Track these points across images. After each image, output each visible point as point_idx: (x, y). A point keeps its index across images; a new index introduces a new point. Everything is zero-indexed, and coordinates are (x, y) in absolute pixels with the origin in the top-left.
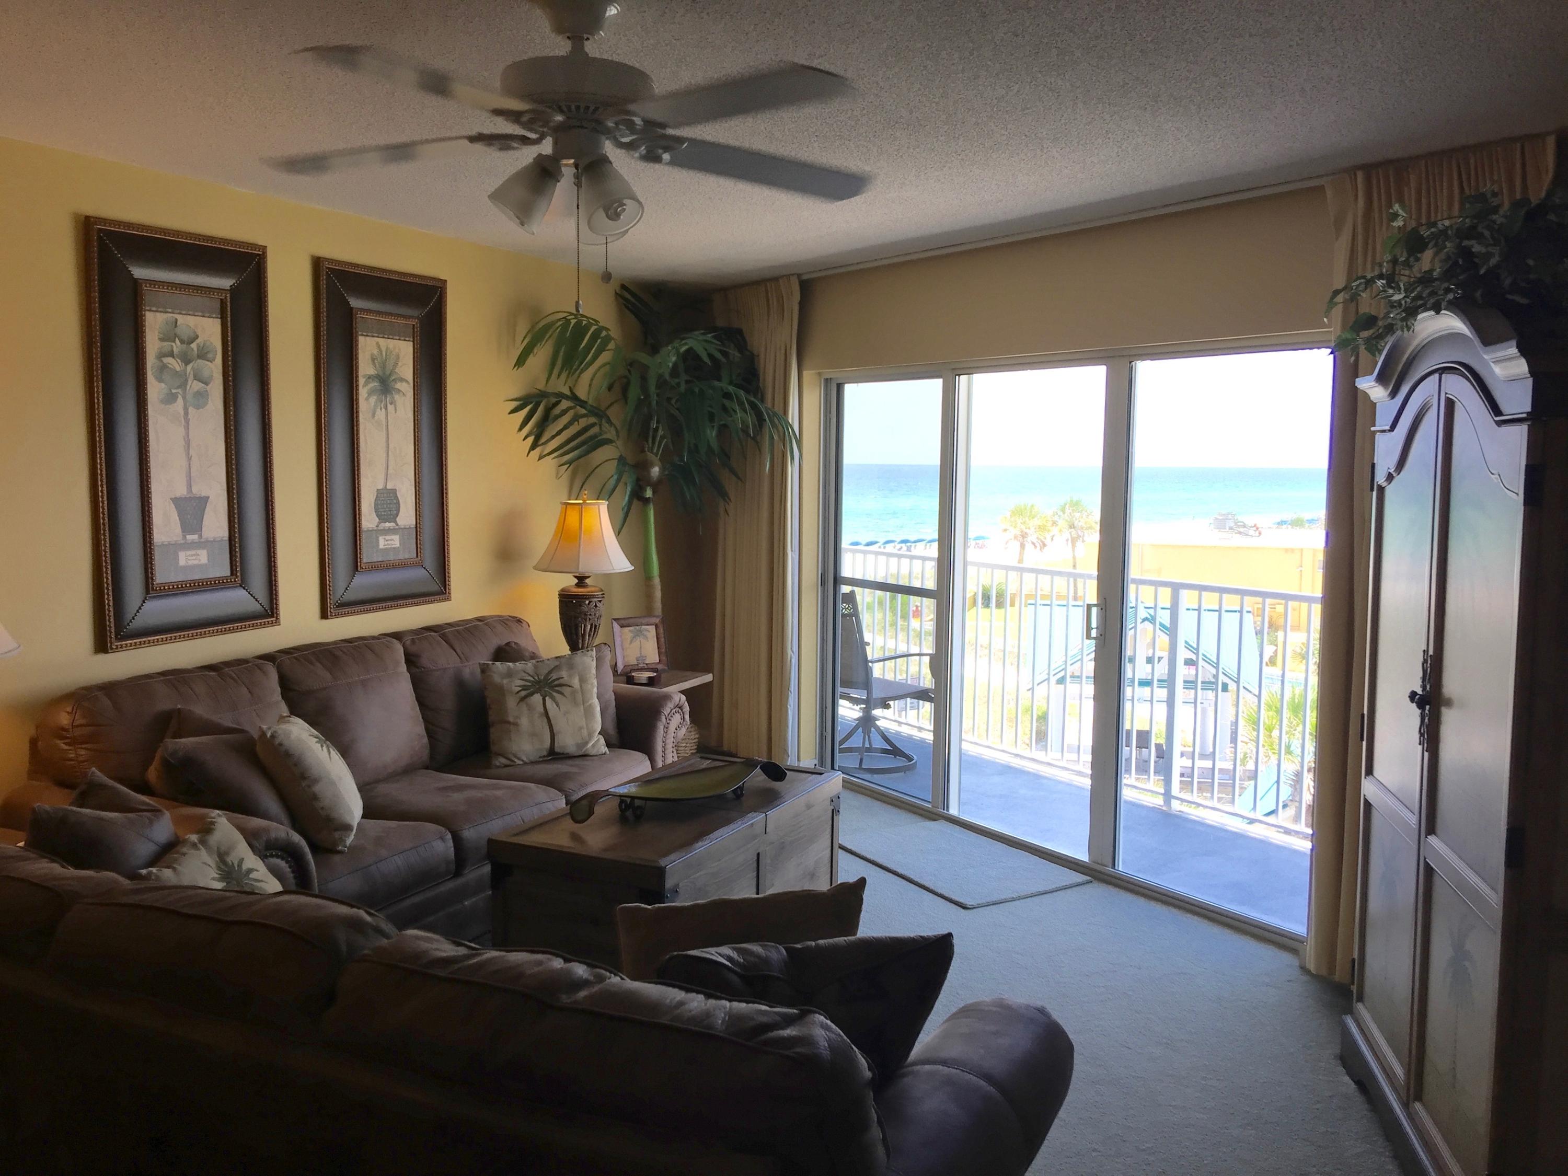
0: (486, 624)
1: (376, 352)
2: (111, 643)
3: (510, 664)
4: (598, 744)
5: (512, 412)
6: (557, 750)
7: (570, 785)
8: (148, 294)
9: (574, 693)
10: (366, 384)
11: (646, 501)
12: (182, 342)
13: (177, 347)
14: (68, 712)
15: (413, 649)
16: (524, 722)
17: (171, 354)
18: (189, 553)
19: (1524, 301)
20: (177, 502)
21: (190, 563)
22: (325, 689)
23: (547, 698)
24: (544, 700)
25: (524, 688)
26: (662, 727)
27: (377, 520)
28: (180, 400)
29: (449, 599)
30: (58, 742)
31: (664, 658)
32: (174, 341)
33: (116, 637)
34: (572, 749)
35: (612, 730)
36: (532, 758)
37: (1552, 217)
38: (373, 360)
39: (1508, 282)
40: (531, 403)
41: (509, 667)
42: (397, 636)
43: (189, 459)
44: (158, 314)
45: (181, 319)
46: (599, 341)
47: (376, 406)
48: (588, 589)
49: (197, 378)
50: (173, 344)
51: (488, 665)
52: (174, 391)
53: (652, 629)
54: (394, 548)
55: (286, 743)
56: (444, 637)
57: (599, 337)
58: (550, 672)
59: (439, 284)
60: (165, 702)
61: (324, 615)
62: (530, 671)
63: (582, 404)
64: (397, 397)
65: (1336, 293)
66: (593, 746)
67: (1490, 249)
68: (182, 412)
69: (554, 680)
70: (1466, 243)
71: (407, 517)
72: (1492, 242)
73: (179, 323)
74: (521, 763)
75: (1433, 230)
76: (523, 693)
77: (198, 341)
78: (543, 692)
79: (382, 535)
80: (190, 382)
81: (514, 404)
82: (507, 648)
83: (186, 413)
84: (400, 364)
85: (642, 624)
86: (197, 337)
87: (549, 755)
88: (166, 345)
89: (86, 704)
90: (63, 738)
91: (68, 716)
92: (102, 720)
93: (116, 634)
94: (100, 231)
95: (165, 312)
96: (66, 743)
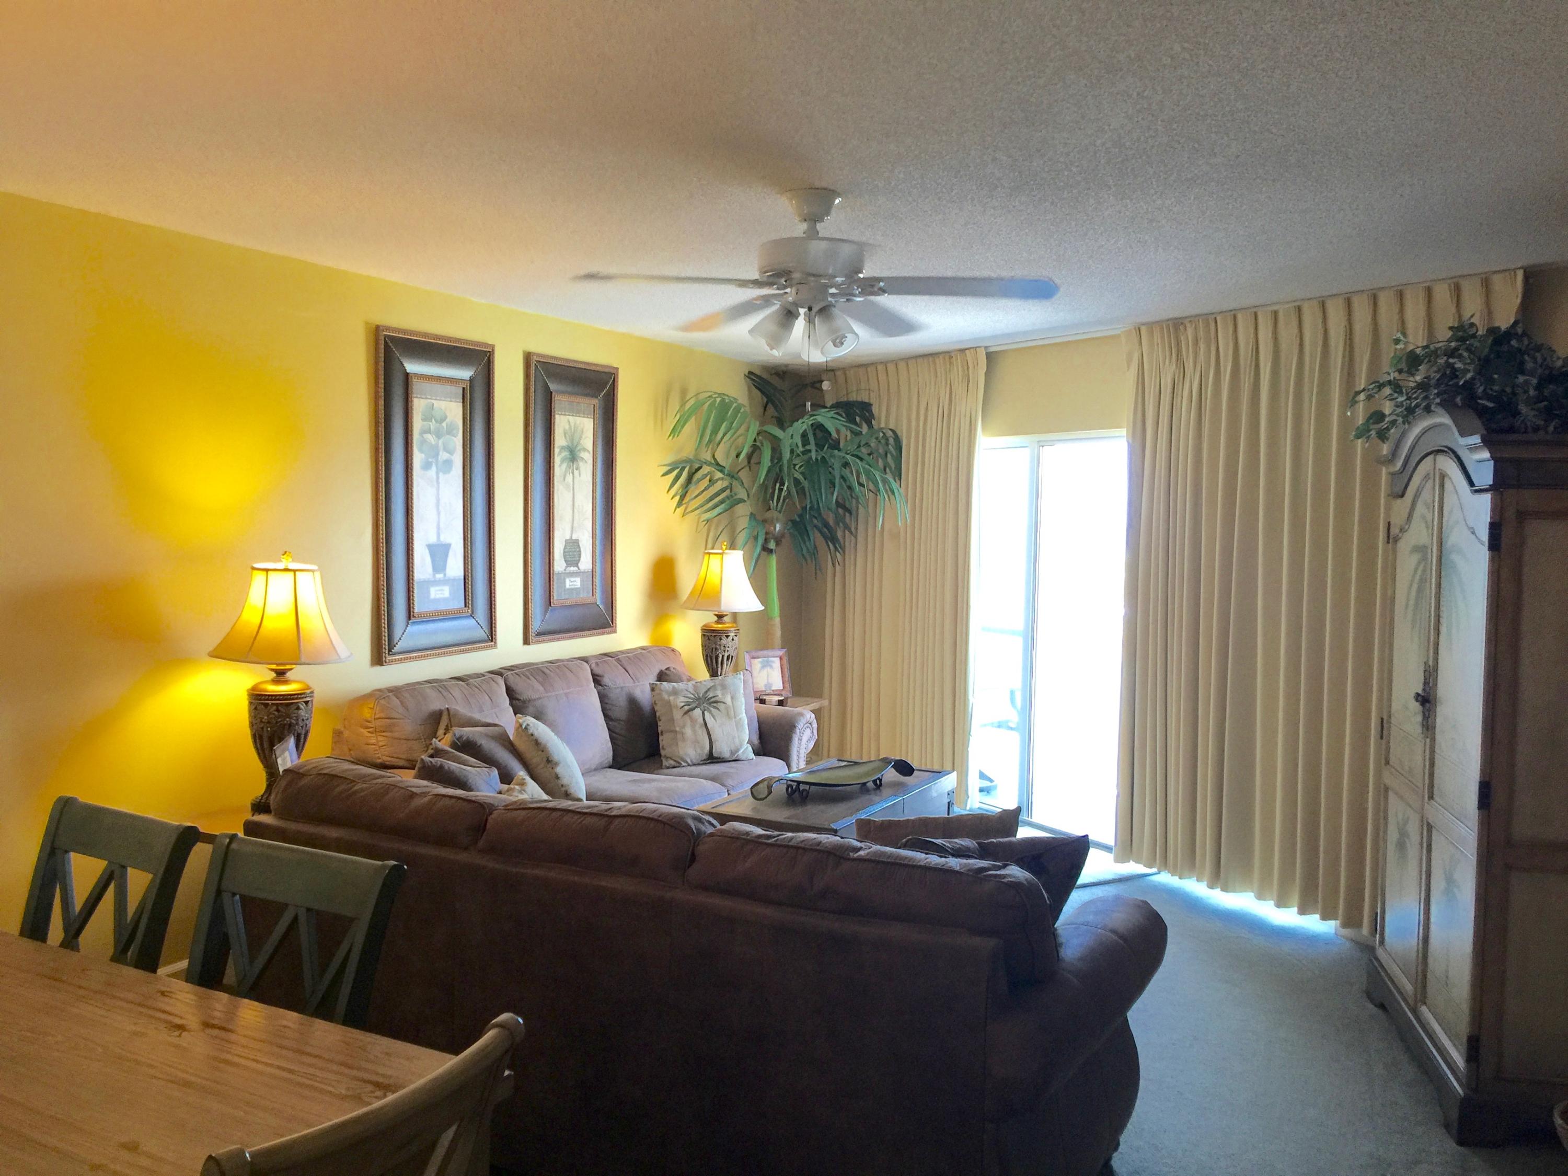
0: (649, 652)
1: (567, 427)
2: (382, 658)
3: (674, 684)
4: (747, 751)
5: (664, 475)
6: (715, 755)
7: (730, 782)
8: (416, 386)
9: (727, 709)
10: (560, 453)
11: (771, 551)
12: (436, 421)
13: (433, 425)
14: (371, 708)
15: (598, 671)
16: (688, 731)
17: (429, 431)
18: (437, 588)
19: (1491, 405)
20: (430, 547)
21: (438, 596)
22: (540, 698)
23: (706, 712)
24: (703, 713)
25: (688, 704)
26: (797, 739)
27: (565, 565)
28: (434, 468)
29: (615, 632)
30: (362, 730)
31: (787, 685)
32: (432, 421)
33: (389, 653)
34: (727, 755)
35: (756, 741)
36: (695, 761)
37: (1514, 343)
38: (565, 434)
39: (1481, 390)
40: (678, 468)
41: (674, 687)
42: (585, 659)
43: (439, 513)
44: (422, 400)
45: (436, 404)
46: (739, 415)
47: (566, 472)
48: (725, 626)
49: (446, 449)
50: (431, 423)
51: (656, 684)
52: (430, 460)
53: (777, 661)
54: (577, 588)
55: (536, 733)
56: (618, 660)
57: (739, 412)
58: (706, 692)
59: (612, 371)
60: (436, 704)
61: (526, 641)
62: (691, 690)
63: (721, 468)
64: (581, 464)
65: (1358, 393)
66: (744, 752)
67: (1467, 367)
68: (435, 477)
69: (711, 698)
70: (1451, 360)
71: (586, 563)
72: (1469, 361)
73: (435, 406)
74: (686, 764)
75: (1427, 350)
76: (687, 708)
77: (448, 420)
78: (702, 707)
79: (568, 577)
80: (441, 453)
81: (666, 469)
82: (667, 672)
83: (438, 478)
84: (584, 437)
85: (768, 657)
86: (446, 418)
87: (708, 759)
88: (425, 423)
89: (382, 702)
90: (367, 728)
91: (370, 711)
92: (394, 715)
93: (390, 650)
94: (386, 336)
95: (426, 398)
96: (369, 732)
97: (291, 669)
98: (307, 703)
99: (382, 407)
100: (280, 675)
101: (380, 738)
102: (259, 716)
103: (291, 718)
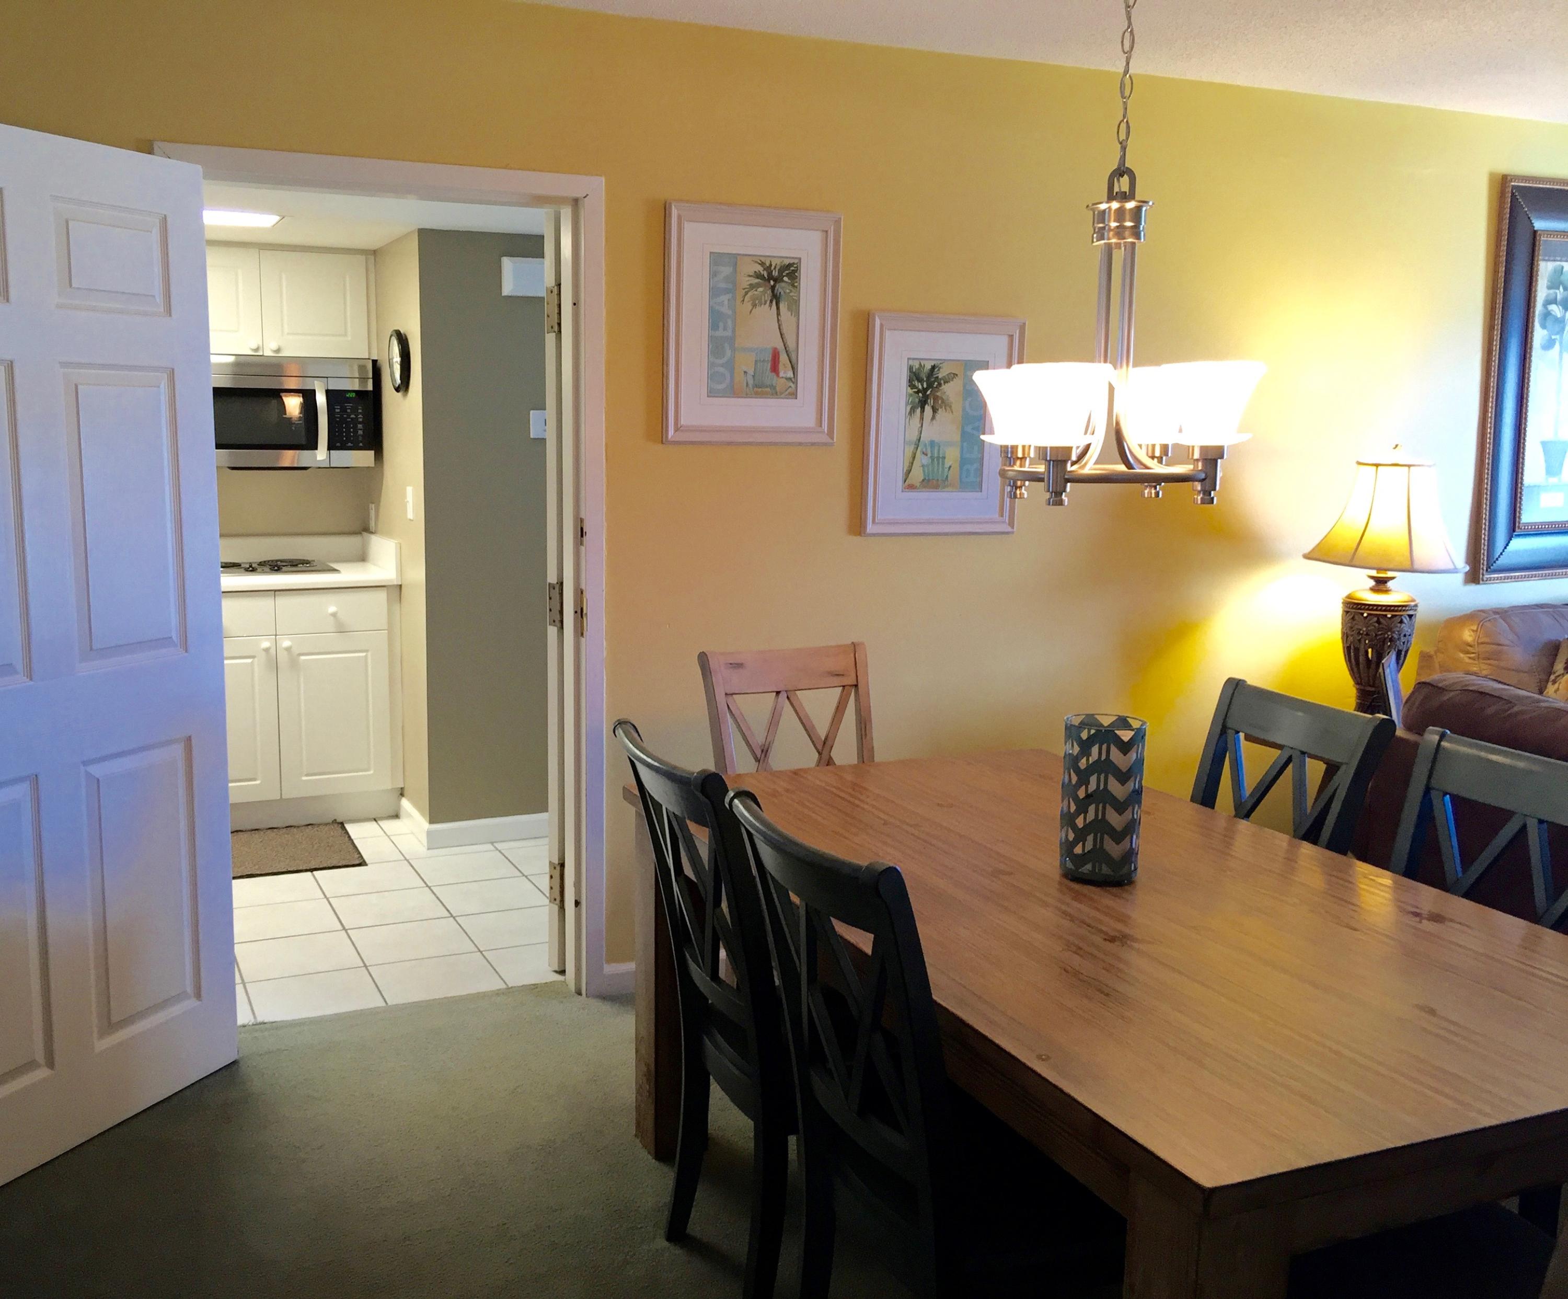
2: (1483, 575)
8: (1544, 245)
12: (1565, 289)
13: (1560, 293)
14: (1473, 631)
17: (1554, 301)
18: (1550, 494)
21: (1549, 505)
28: (1557, 347)
30: (1462, 655)
32: (1559, 289)
33: (1487, 570)
43: (1559, 403)
44: (1549, 263)
50: (1558, 291)
52: (1553, 337)
60: (1553, 633)
68: (1557, 358)
73: (1564, 270)
83: (1561, 359)
88: (1552, 291)
89: (1488, 624)
90: (1468, 652)
91: (1472, 633)
92: (1503, 641)
93: (1488, 567)
94: (1514, 187)
95: (1554, 261)
96: (1470, 658)
97: (1393, 578)
98: (1410, 616)
99: (1502, 274)
100: (1381, 584)
101: (1483, 666)
102: (1356, 627)
103: (1394, 632)
